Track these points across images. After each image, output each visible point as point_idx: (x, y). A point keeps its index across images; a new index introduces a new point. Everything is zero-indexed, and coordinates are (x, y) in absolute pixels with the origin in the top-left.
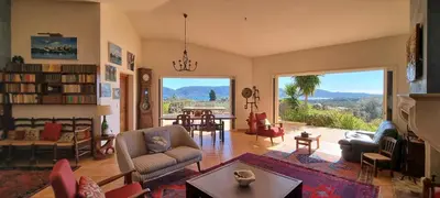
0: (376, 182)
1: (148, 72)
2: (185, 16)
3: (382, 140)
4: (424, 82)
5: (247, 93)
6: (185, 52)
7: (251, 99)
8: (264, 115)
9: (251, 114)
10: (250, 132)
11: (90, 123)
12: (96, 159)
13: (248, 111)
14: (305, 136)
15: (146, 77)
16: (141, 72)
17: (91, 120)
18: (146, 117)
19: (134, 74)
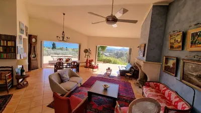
0: (129, 81)
1: (35, 37)
2: (64, 14)
3: (130, 70)
4: (145, 58)
5: (86, 51)
6: (63, 32)
7: (87, 54)
8: (92, 61)
9: (87, 60)
10: (86, 67)
11: (10, 69)
12: (18, 88)
13: (86, 58)
14: (109, 69)
15: (34, 40)
16: (30, 37)
17: (12, 67)
18: (34, 62)
19: (27, 38)
